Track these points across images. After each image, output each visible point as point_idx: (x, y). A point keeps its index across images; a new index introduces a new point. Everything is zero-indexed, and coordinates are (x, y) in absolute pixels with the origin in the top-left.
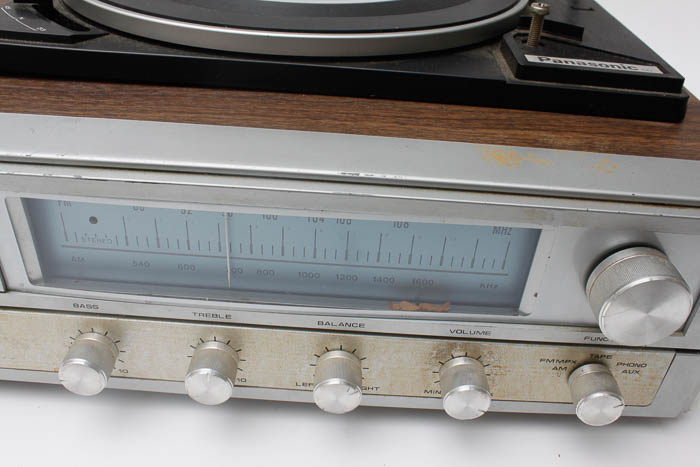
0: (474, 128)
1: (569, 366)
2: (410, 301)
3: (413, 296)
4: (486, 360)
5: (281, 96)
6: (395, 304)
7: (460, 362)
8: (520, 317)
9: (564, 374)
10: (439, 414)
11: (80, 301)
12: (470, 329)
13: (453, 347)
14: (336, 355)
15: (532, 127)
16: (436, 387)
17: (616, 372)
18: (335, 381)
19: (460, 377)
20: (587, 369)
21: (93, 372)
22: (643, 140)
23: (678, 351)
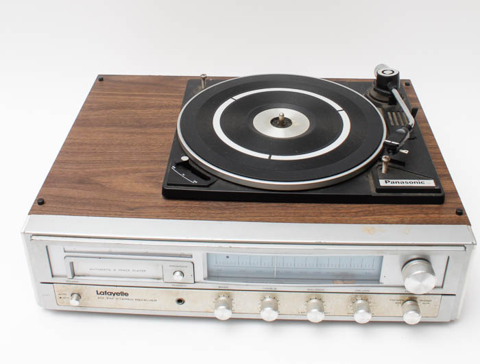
0: (360, 217)
1: (402, 302)
2: (340, 280)
3: (340, 278)
4: (370, 300)
5: (288, 204)
6: (335, 281)
7: (360, 302)
8: (380, 285)
9: (400, 305)
10: (354, 323)
11: (221, 286)
12: (362, 289)
13: (356, 296)
14: (314, 301)
15: (381, 213)
16: (352, 312)
17: (420, 304)
18: (315, 310)
19: (359, 307)
20: (408, 303)
21: (227, 310)
22: (423, 216)
23: (442, 295)
